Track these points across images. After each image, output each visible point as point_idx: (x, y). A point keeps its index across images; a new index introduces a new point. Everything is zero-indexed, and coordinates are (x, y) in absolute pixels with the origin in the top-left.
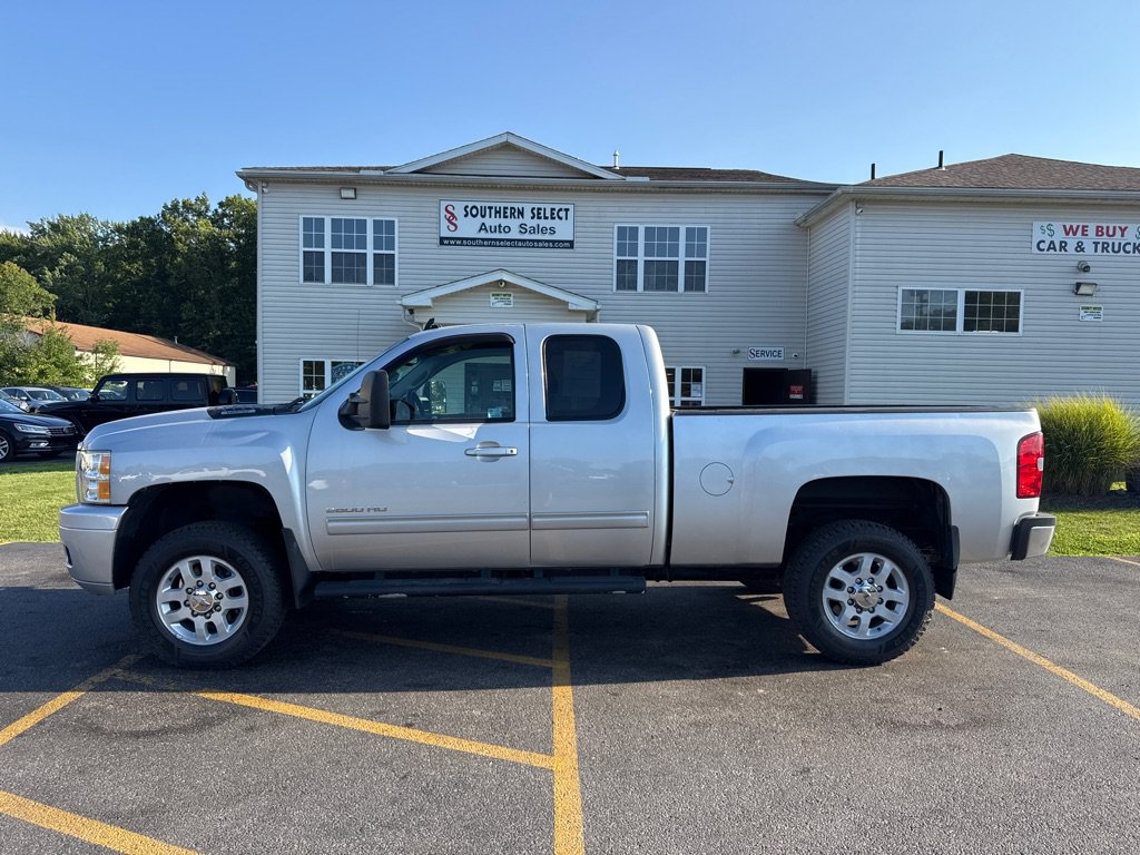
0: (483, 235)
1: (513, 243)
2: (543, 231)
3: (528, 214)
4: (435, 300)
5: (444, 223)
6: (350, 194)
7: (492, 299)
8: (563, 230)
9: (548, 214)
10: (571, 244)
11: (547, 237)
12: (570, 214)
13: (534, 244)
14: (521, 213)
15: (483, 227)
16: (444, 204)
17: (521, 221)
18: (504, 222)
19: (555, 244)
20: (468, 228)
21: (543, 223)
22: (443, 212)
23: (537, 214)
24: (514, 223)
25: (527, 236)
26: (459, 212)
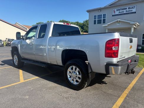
0: (119, 13)
1: (125, 14)
2: (130, 11)
3: (127, 8)
4: (108, 25)
5: (113, 13)
6: (100, 11)
7: (117, 24)
8: (134, 10)
9: (131, 8)
10: (135, 12)
11: (131, 12)
12: (135, 7)
13: (128, 13)
14: (126, 9)
15: (119, 12)
16: (113, 10)
17: (126, 10)
18: (123, 11)
19: (132, 13)
20: (117, 13)
21: (130, 10)
22: (113, 11)
23: (129, 8)
24: (125, 11)
25: (127, 12)
26: (116, 11)
